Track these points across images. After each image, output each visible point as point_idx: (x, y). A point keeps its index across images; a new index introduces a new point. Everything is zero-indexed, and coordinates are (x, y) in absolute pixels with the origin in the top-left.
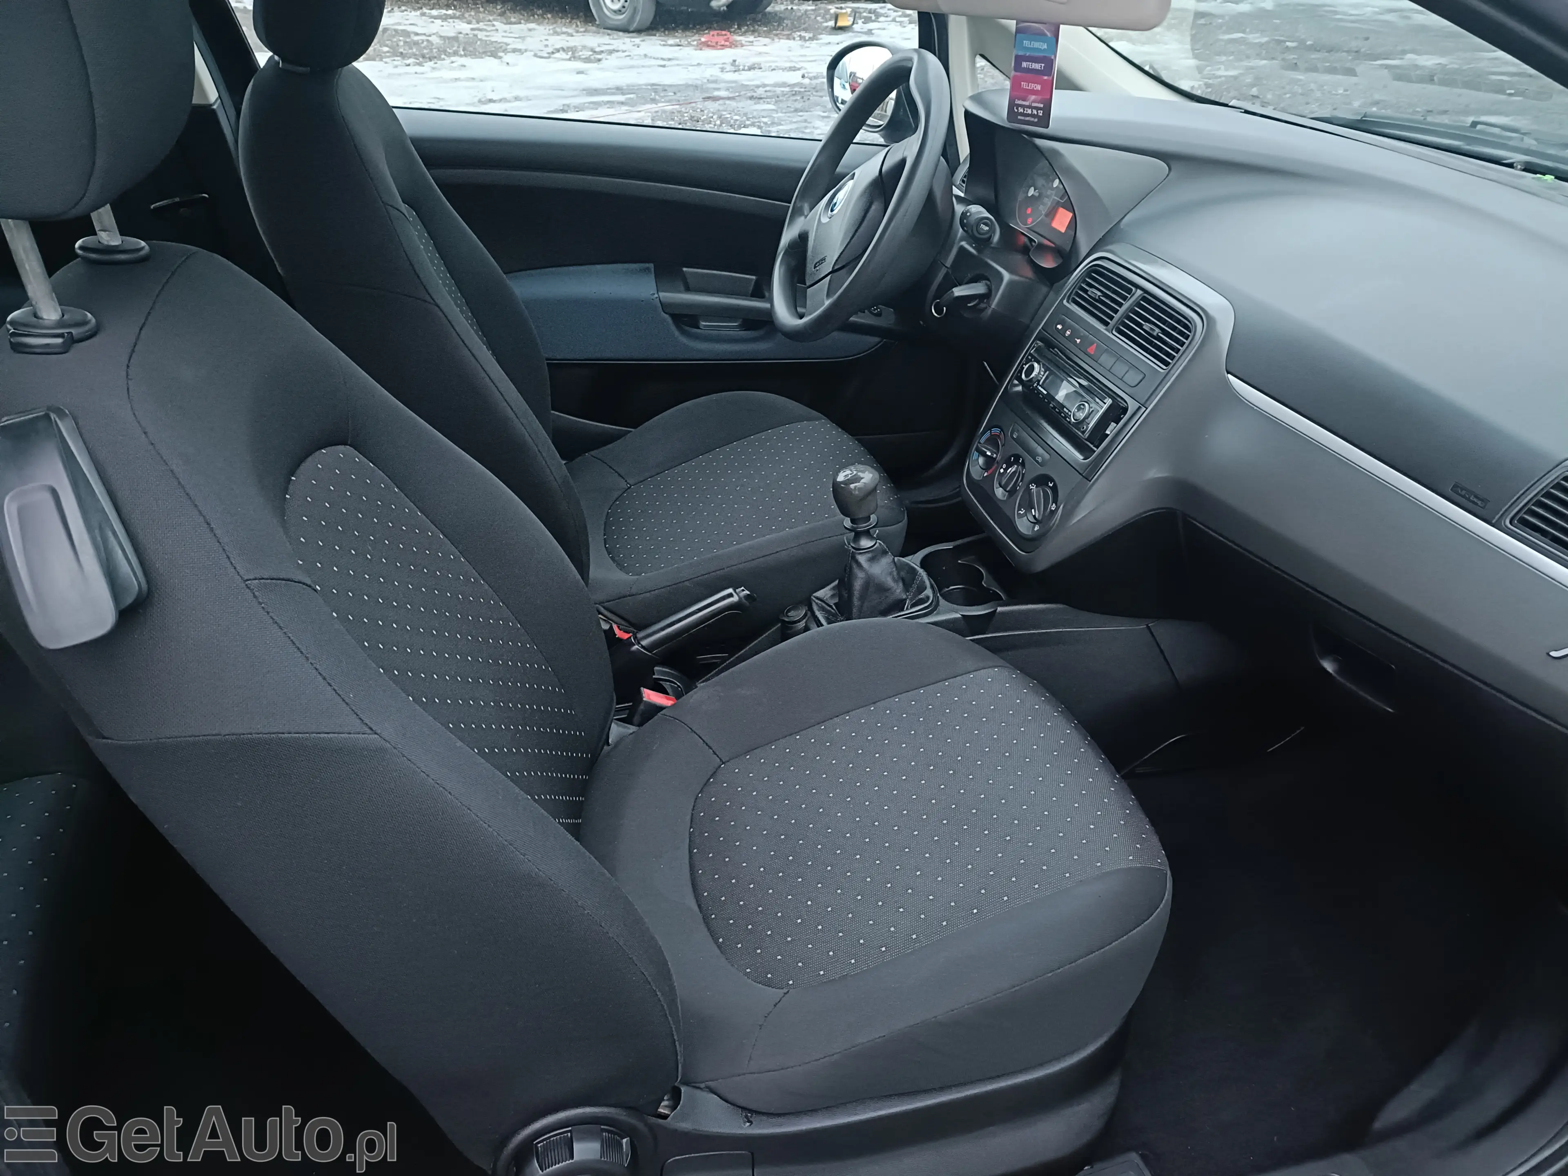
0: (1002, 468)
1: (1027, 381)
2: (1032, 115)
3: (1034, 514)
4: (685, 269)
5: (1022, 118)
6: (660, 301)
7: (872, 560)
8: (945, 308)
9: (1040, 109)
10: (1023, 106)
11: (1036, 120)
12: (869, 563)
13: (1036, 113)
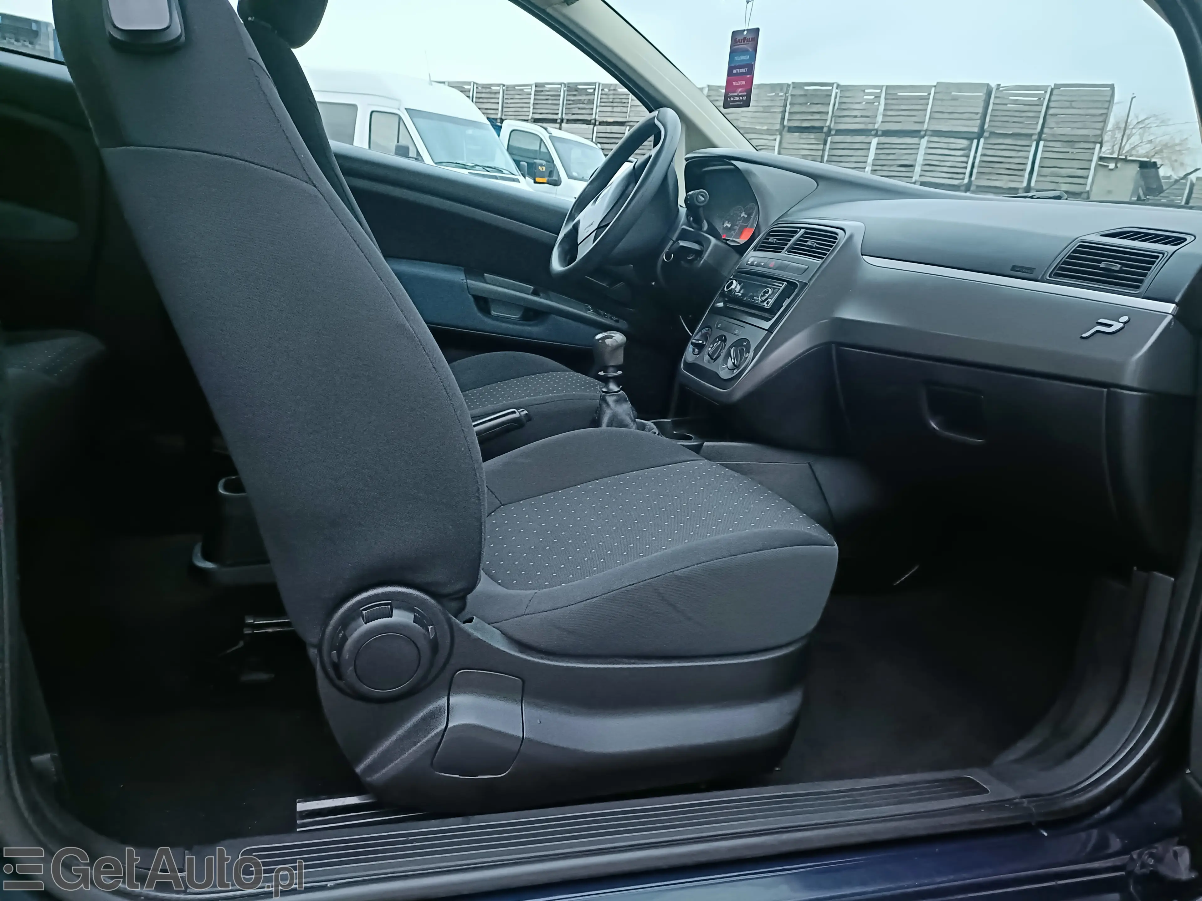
0: (709, 347)
1: (727, 291)
2: (739, 101)
3: (733, 362)
4: (485, 274)
5: (733, 104)
6: (468, 287)
7: (617, 401)
8: (672, 255)
9: (744, 96)
10: (733, 97)
11: (742, 103)
12: (614, 403)
13: (742, 99)
